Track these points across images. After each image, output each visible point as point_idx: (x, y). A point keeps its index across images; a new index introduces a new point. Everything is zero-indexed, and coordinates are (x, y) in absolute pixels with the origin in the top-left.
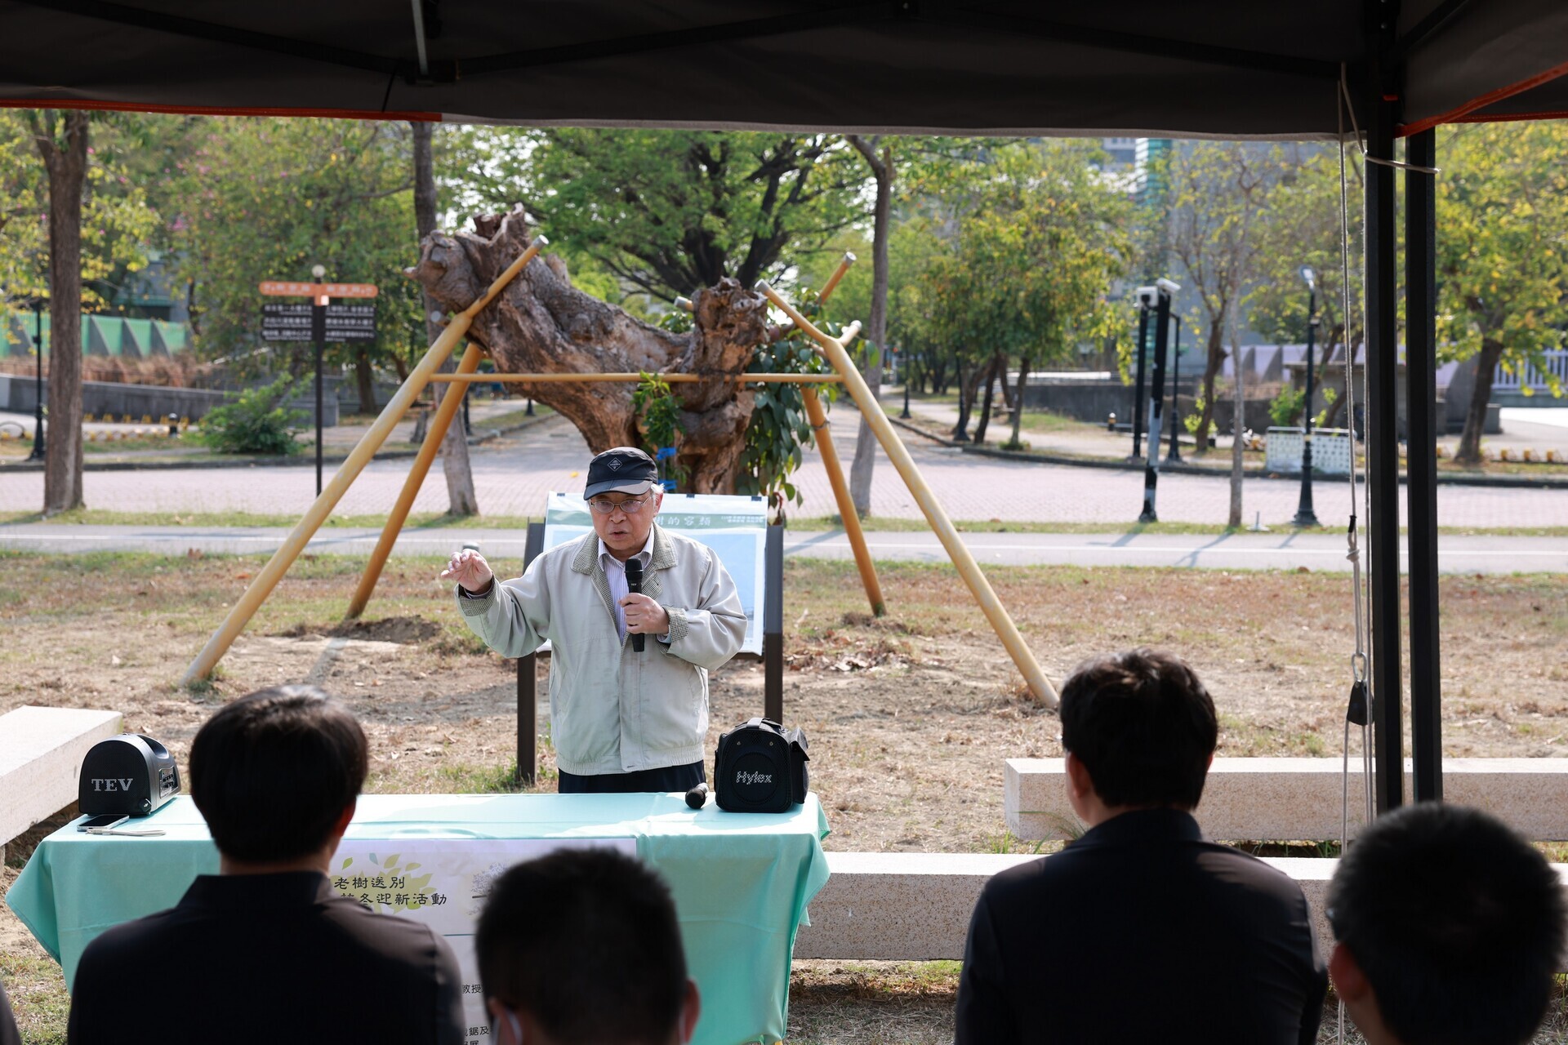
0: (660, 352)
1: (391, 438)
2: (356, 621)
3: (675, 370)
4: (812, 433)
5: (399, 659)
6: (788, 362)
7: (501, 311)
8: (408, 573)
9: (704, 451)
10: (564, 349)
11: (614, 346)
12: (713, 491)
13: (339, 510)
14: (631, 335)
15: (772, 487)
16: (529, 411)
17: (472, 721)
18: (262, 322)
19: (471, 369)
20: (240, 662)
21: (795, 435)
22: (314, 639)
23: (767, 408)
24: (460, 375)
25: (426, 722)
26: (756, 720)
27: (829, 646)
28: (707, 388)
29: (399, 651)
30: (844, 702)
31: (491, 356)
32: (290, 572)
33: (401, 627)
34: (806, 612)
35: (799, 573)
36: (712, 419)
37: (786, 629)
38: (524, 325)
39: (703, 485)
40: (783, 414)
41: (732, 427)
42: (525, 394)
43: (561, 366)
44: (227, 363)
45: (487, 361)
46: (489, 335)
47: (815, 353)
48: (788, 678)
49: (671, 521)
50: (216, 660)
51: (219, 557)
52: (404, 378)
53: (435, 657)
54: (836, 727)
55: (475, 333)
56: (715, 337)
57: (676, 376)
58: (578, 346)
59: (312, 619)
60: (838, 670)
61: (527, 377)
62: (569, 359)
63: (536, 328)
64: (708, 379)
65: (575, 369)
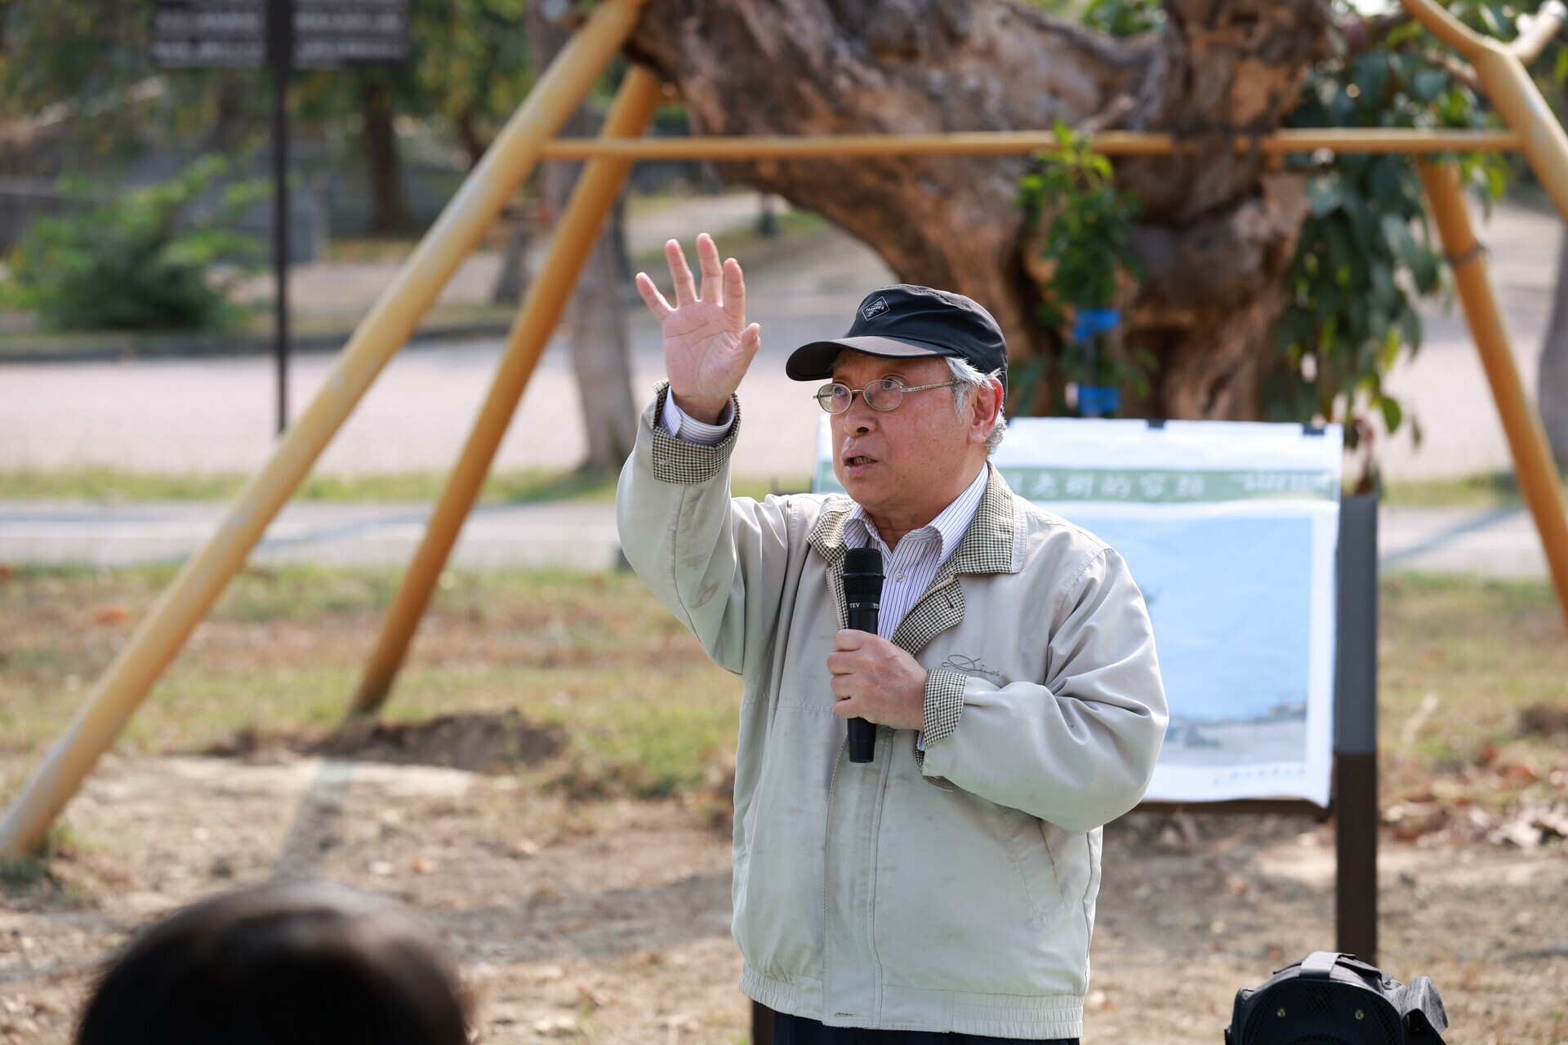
0: (1081, 83)
1: (450, 293)
2: (369, 722)
3: (1119, 125)
4: (1446, 274)
5: (471, 812)
6: (1387, 103)
8: (493, 611)
9: (1185, 318)
10: (855, 79)
11: (971, 72)
12: (1206, 412)
13: (337, 460)
14: (1013, 43)
15: (1351, 403)
16: (766, 226)
17: (641, 956)
18: (151, 25)
19: (635, 130)
20: (108, 816)
21: (1404, 278)
22: (274, 763)
23: (1338, 216)
24: (611, 143)
25: (537, 957)
26: (1322, 959)
27: (1487, 785)
28: (1192, 168)
29: (474, 793)
30: (1524, 918)
31: (681, 96)
32: (224, 602)
33: (474, 736)
34: (1430, 702)
35: (1417, 607)
36: (1204, 244)
37: (1385, 741)
38: (761, 25)
39: (1183, 400)
40: (1375, 230)
41: (1251, 260)
42: (765, 187)
43: (848, 119)
44: (68, 122)
45: (673, 110)
46: (677, 46)
47: (1452, 82)
48: (1390, 861)
49: (1110, 486)
50: (56, 808)
51: (60, 572)
52: (477, 151)
53: (555, 807)
54: (1504, 977)
55: (646, 44)
56: (1213, 47)
57: (1120, 140)
58: (887, 73)
59: (275, 717)
60: (1508, 843)
61: (767, 145)
62: (866, 103)
63: (790, 28)
64: (1194, 146)
65: (879, 127)
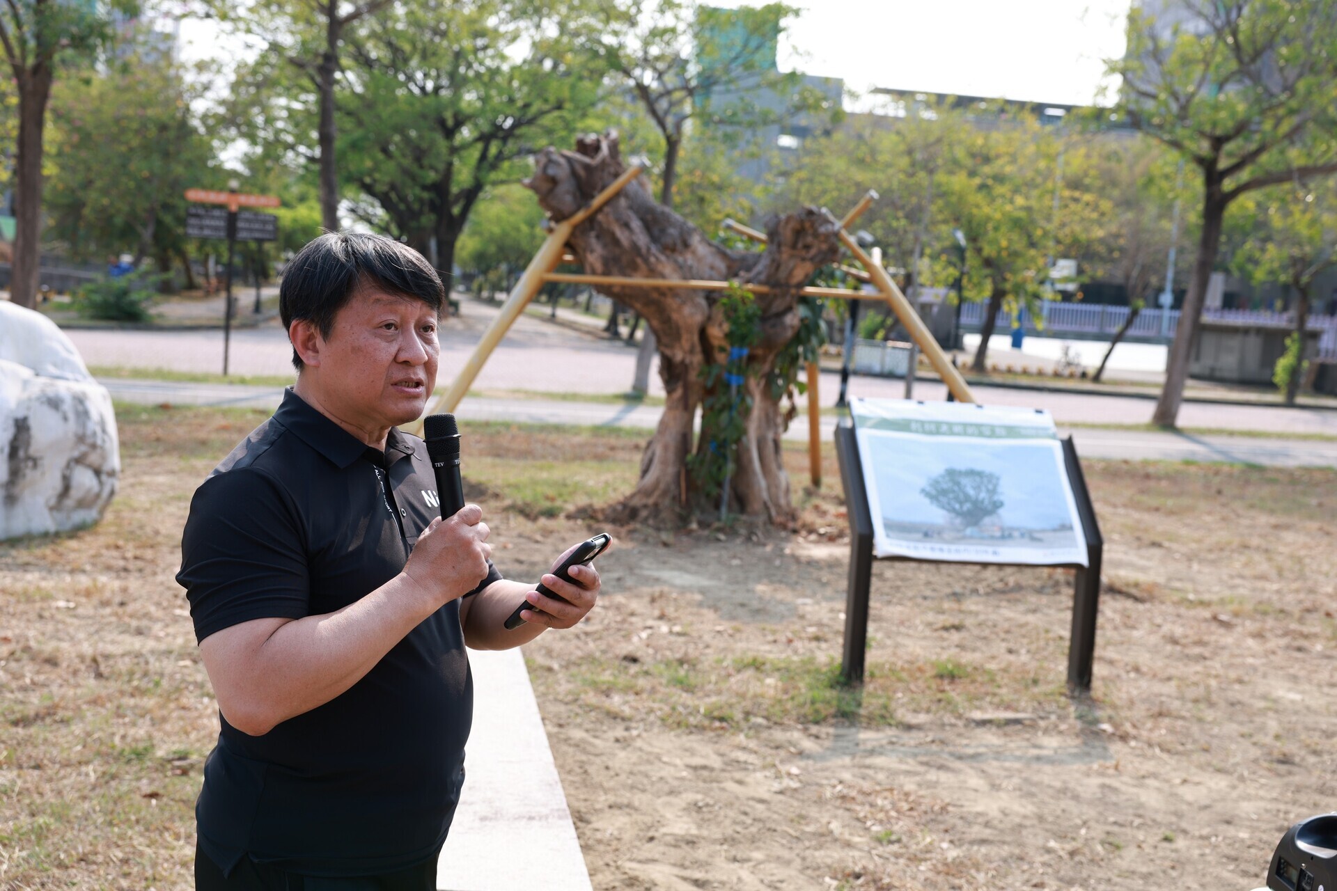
3: (748, 282)
7: (600, 223)
10: (657, 259)
11: (690, 259)
14: (702, 250)
28: (773, 299)
31: (586, 261)
36: (774, 326)
38: (622, 236)
41: (790, 333)
43: (653, 272)
46: (586, 244)
55: (574, 243)
56: (791, 256)
58: (668, 257)
61: (616, 280)
62: (660, 268)
63: (635, 238)
64: (777, 291)
65: (663, 276)
